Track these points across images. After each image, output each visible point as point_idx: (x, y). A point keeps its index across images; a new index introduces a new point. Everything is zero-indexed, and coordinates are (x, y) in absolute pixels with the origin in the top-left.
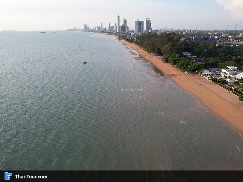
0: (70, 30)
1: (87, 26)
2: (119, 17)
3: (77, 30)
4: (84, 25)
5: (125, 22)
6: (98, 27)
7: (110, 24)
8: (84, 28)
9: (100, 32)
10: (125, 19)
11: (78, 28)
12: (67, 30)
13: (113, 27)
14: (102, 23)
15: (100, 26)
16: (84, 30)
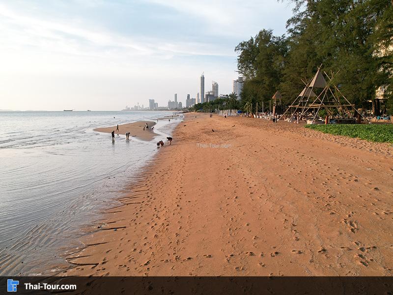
0: (128, 109)
1: (155, 102)
2: (203, 79)
3: (139, 109)
4: (150, 100)
5: (216, 87)
6: (170, 103)
7: (189, 96)
8: (149, 106)
9: (172, 109)
10: (215, 83)
11: (141, 106)
12: (125, 109)
13: (194, 100)
14: (176, 95)
15: (173, 100)
16: (148, 110)
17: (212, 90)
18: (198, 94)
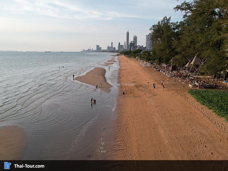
0: (84, 51)
1: (100, 47)
2: (128, 33)
3: (90, 51)
4: (97, 45)
5: (135, 38)
6: (108, 47)
7: (119, 43)
8: (96, 49)
9: (110, 52)
10: (135, 36)
11: (92, 49)
12: (82, 50)
13: (122, 46)
14: (112, 43)
15: (110, 46)
16: (96, 51)
17: (133, 40)
18: (125, 42)
